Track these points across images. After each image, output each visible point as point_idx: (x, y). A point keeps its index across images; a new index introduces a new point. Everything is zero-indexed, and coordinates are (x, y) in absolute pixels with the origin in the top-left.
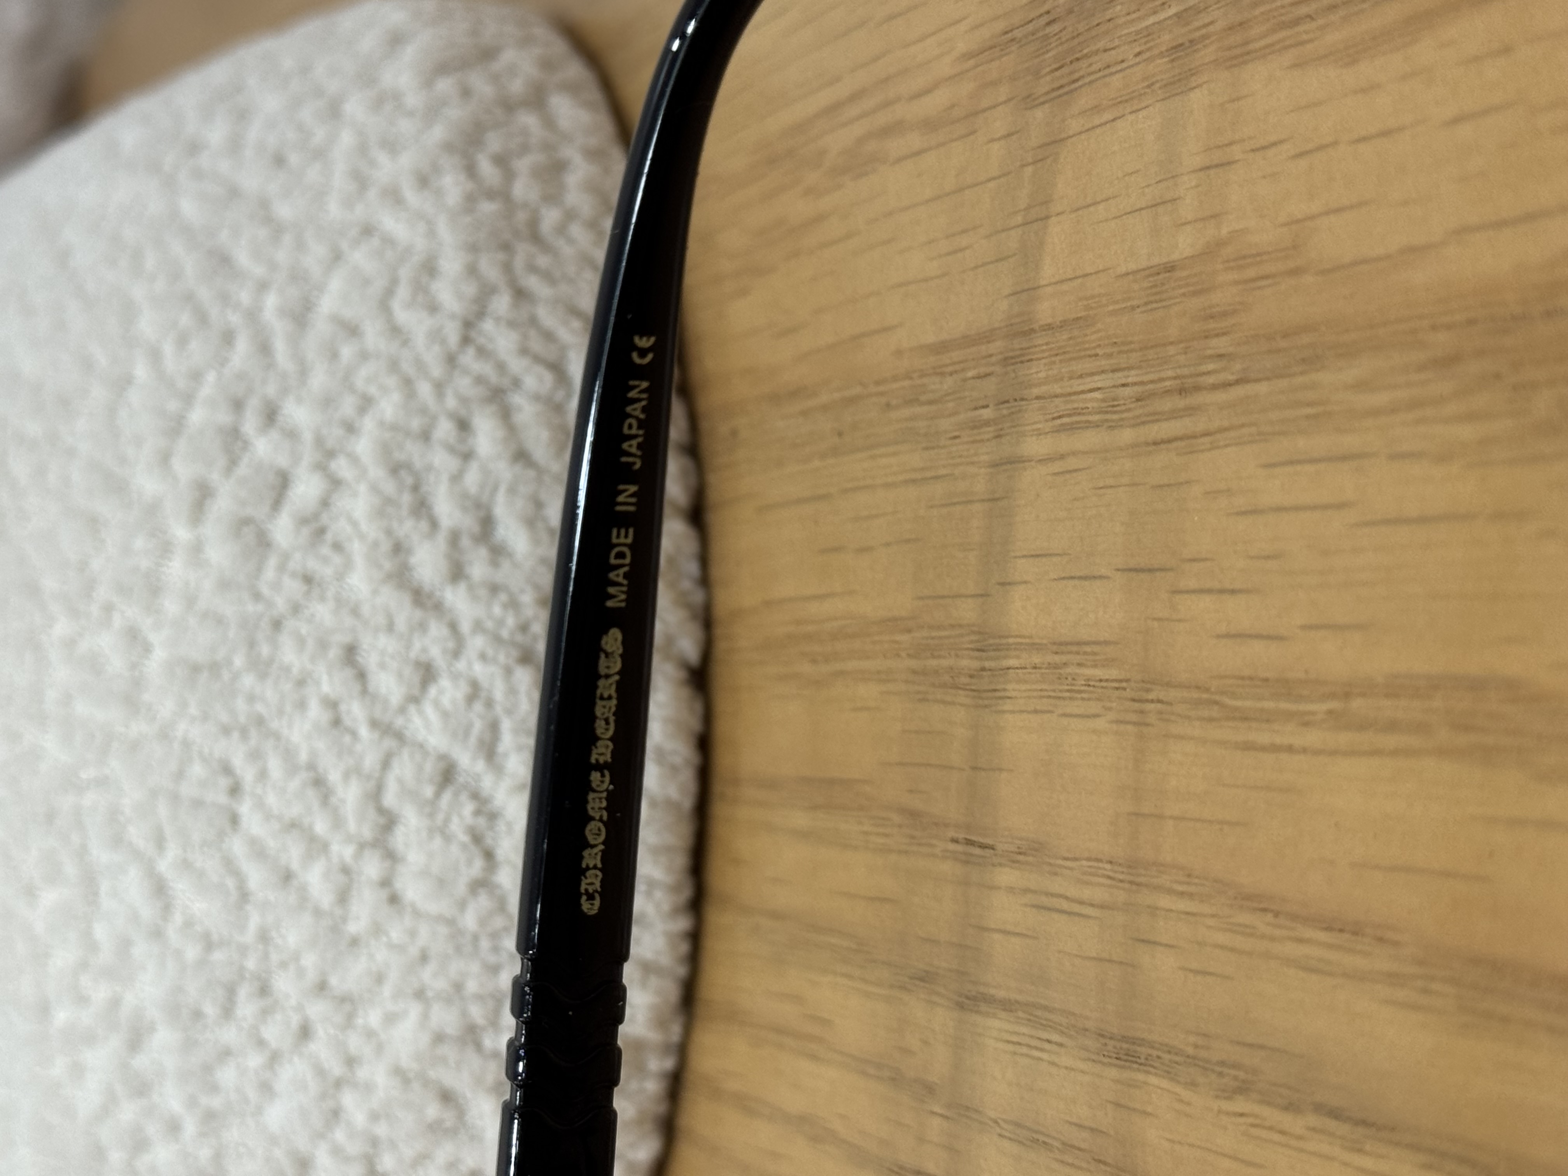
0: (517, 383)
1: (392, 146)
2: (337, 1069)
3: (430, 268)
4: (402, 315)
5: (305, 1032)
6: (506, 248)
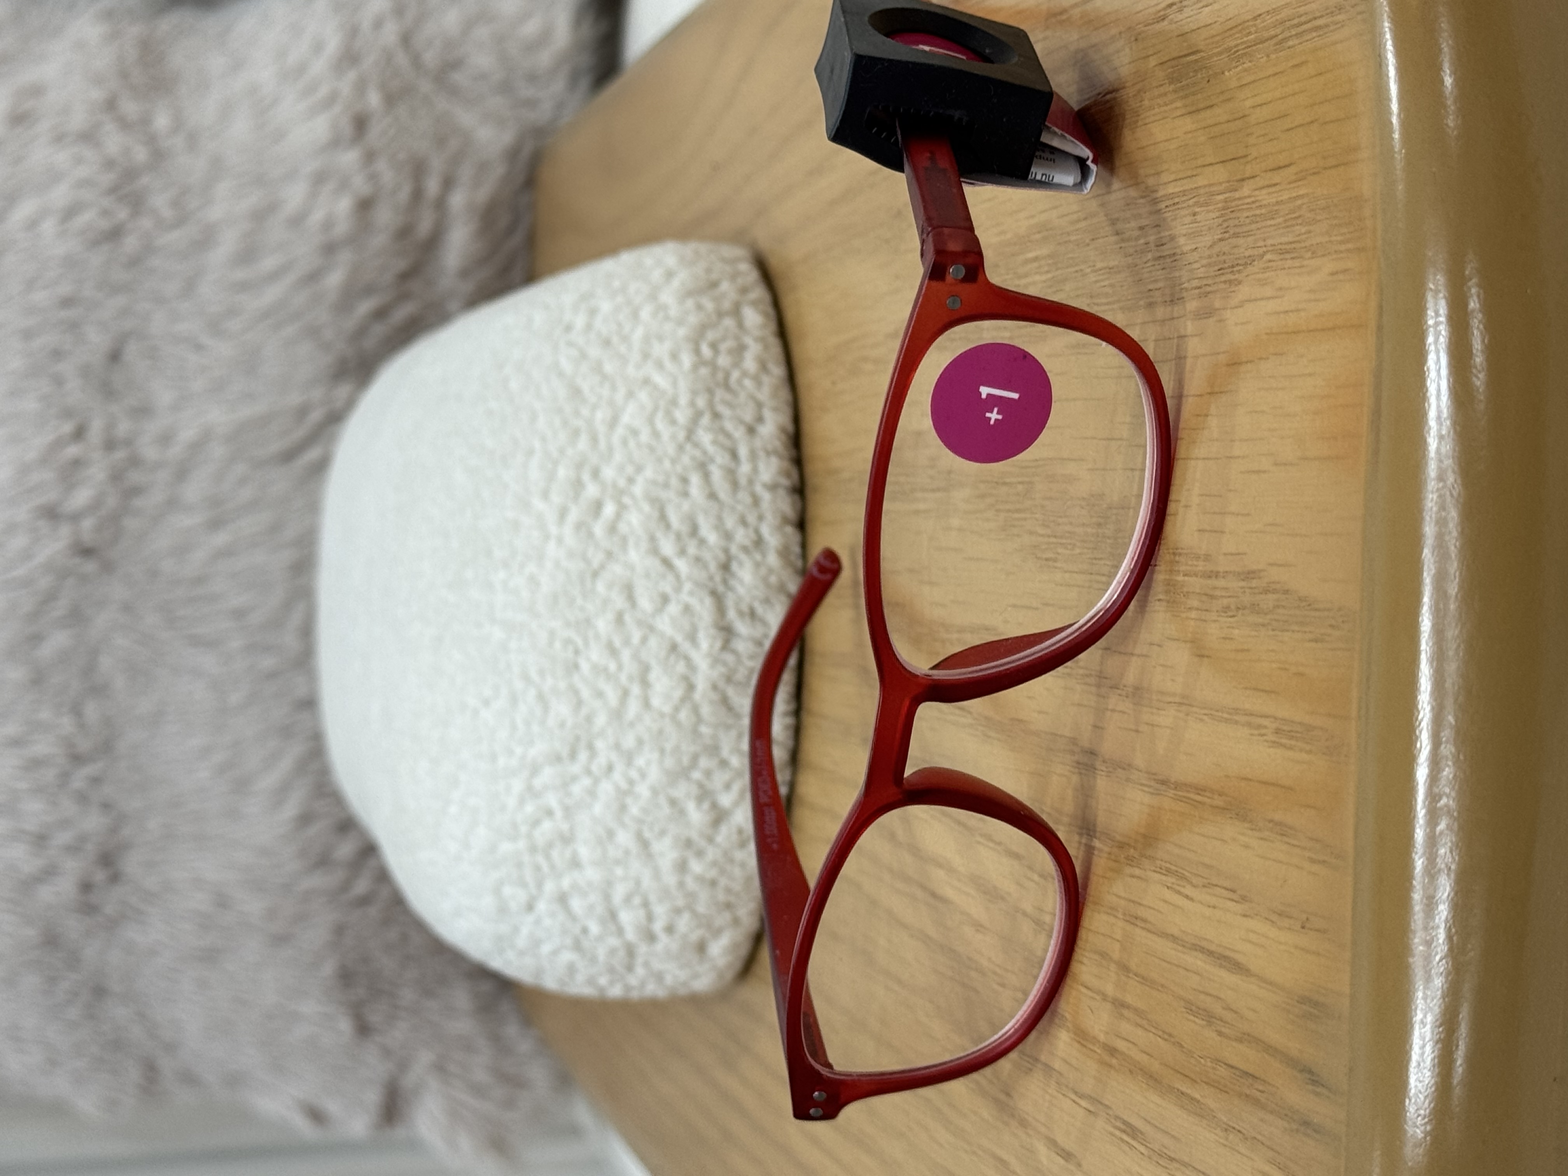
0: (712, 460)
1: (661, 338)
2: (624, 785)
3: (674, 402)
4: (660, 425)
5: (610, 768)
6: (710, 392)
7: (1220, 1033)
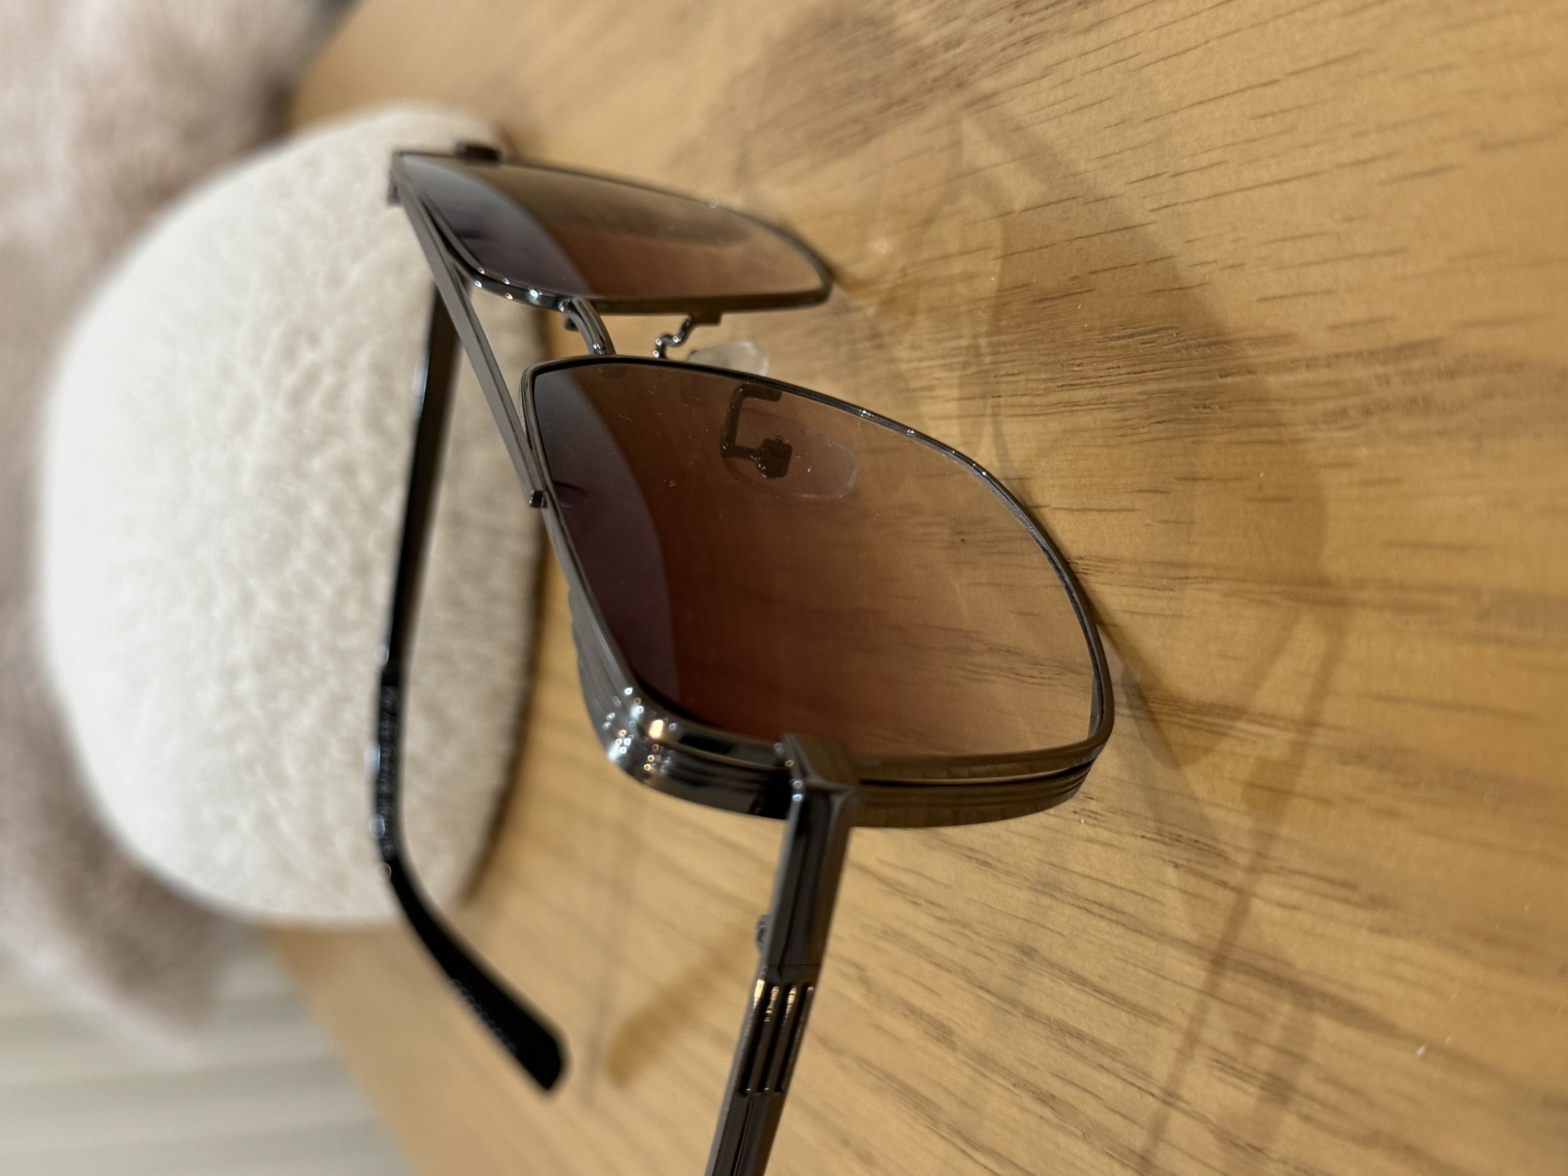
7: (1307, 1119)
